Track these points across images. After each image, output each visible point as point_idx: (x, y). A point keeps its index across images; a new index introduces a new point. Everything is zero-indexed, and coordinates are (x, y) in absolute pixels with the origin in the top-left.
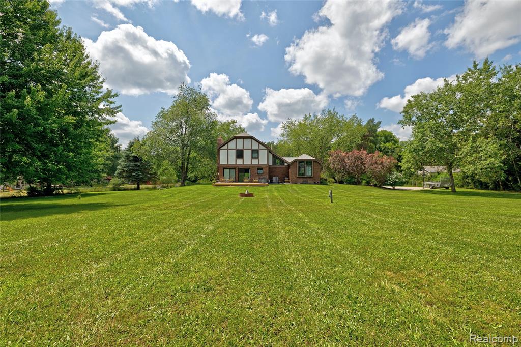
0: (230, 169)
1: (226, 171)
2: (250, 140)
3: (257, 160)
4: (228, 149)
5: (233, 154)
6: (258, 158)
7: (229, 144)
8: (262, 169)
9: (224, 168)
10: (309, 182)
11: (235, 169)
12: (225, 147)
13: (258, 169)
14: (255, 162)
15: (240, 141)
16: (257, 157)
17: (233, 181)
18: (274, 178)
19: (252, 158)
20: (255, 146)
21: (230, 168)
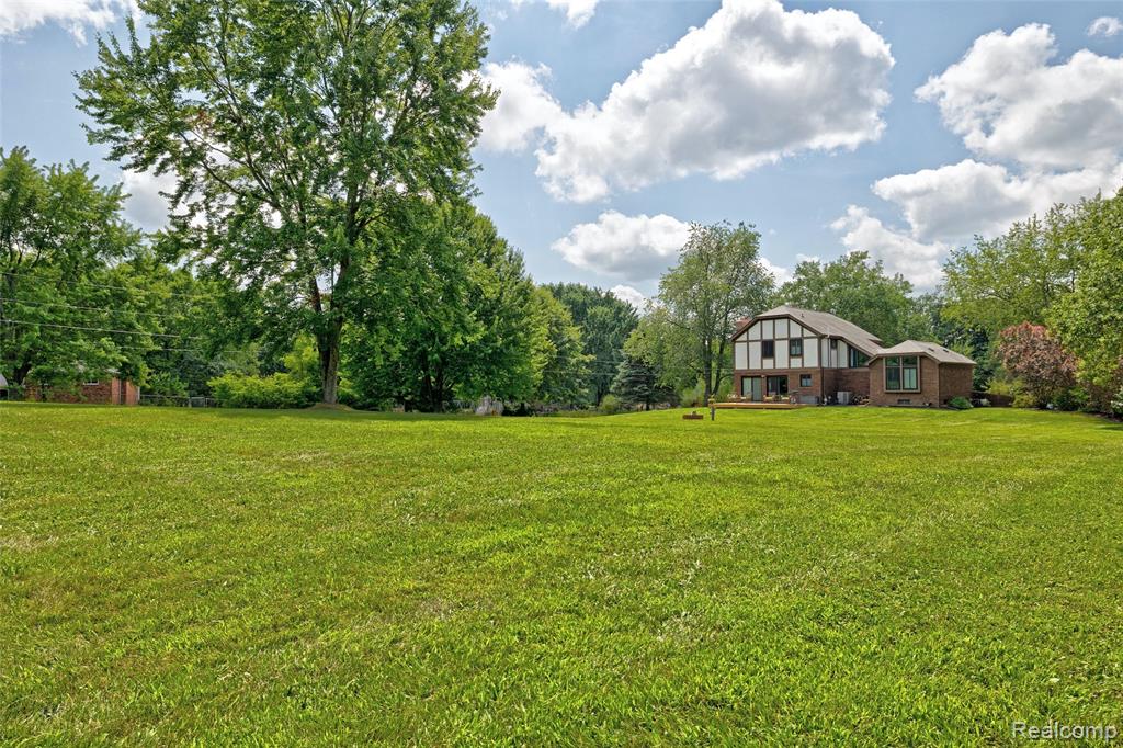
0: (752, 377)
1: (747, 382)
2: (786, 320)
3: (799, 360)
4: (748, 341)
5: (757, 349)
6: (801, 355)
7: (750, 330)
8: (809, 377)
9: (743, 377)
10: (913, 402)
11: (760, 377)
12: (744, 337)
13: (803, 377)
14: (796, 363)
15: (768, 325)
16: (799, 353)
17: (752, 400)
18: (840, 395)
19: (791, 355)
20: (796, 332)
21: (754, 376)
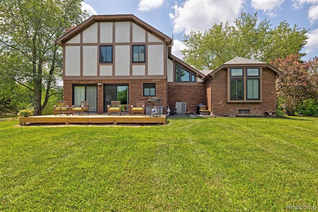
0: (86, 86)
1: (80, 92)
2: (128, 24)
3: (143, 67)
4: (81, 45)
5: (92, 53)
6: (145, 62)
7: (85, 33)
8: (153, 85)
9: (74, 85)
10: (253, 112)
11: (96, 85)
12: (76, 40)
13: (146, 85)
14: (139, 71)
15: (107, 28)
16: (142, 59)
17: (87, 112)
18: (179, 106)
19: (133, 62)
20: (139, 36)
21: (88, 84)
